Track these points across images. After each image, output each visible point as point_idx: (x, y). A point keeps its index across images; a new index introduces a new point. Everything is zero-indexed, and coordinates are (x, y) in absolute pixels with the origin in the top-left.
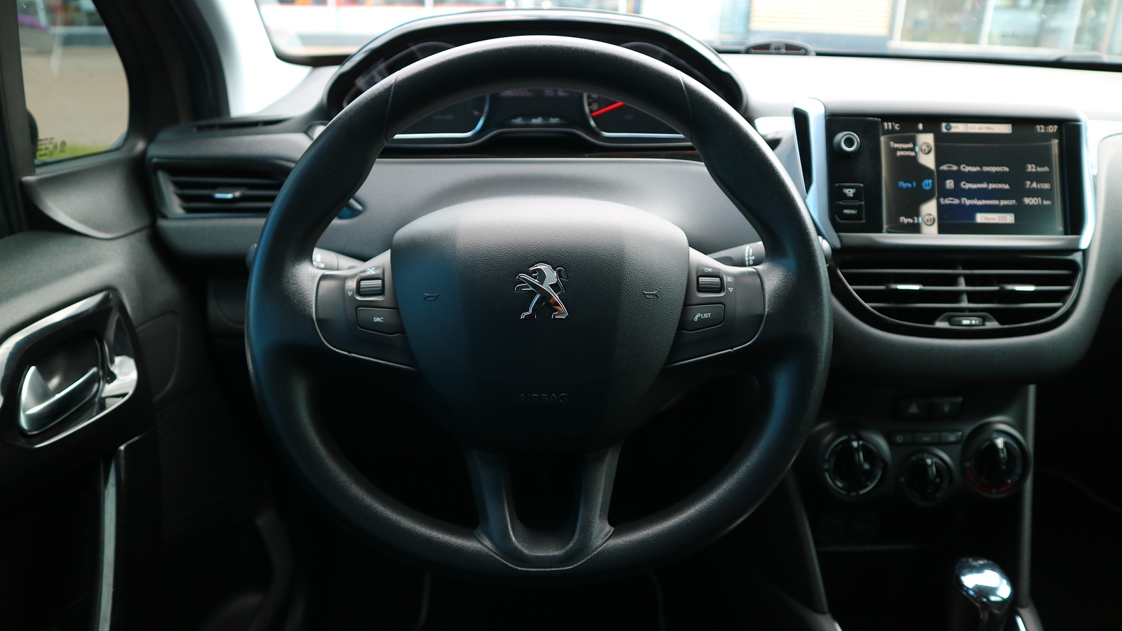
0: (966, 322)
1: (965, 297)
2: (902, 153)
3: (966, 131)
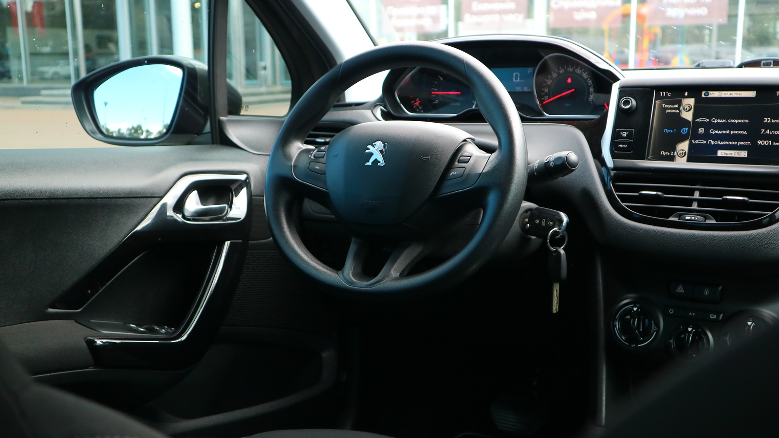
0: (688, 218)
1: (696, 203)
2: (670, 111)
3: (719, 96)
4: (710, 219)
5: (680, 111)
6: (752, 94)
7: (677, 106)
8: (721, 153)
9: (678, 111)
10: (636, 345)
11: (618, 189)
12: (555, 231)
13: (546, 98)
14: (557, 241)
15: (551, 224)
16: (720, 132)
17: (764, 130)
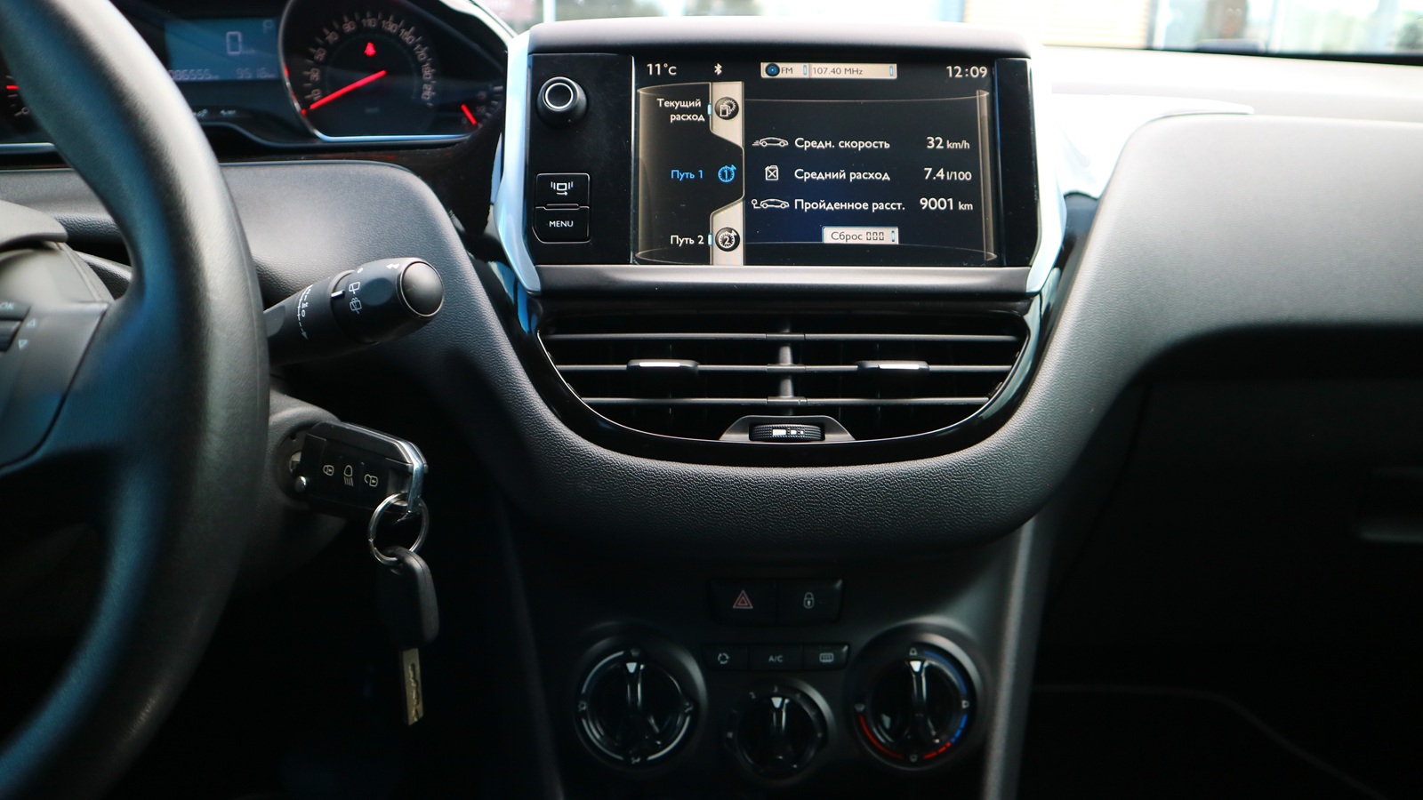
0: (777, 433)
1: (788, 386)
2: (679, 118)
3: (807, 76)
4: (835, 430)
5: (706, 117)
6: (887, 72)
7: (698, 104)
8: (831, 235)
9: (702, 118)
10: (644, 757)
11: (564, 353)
12: (390, 507)
13: (316, 94)
14: (396, 531)
15: (373, 481)
16: (821, 177)
17: (930, 170)
